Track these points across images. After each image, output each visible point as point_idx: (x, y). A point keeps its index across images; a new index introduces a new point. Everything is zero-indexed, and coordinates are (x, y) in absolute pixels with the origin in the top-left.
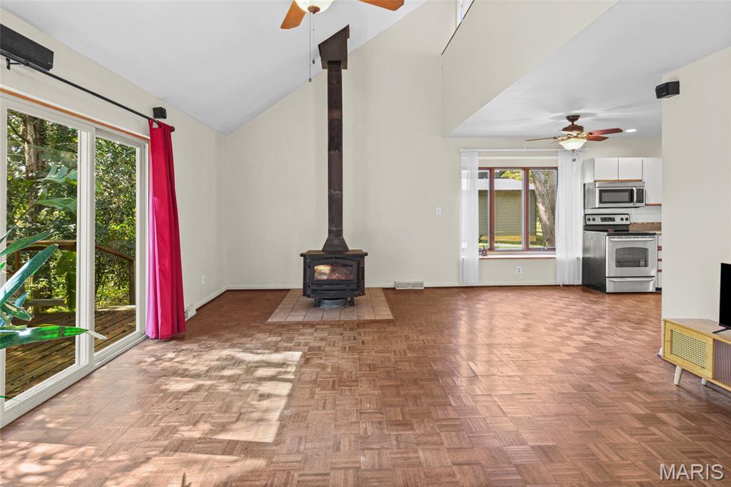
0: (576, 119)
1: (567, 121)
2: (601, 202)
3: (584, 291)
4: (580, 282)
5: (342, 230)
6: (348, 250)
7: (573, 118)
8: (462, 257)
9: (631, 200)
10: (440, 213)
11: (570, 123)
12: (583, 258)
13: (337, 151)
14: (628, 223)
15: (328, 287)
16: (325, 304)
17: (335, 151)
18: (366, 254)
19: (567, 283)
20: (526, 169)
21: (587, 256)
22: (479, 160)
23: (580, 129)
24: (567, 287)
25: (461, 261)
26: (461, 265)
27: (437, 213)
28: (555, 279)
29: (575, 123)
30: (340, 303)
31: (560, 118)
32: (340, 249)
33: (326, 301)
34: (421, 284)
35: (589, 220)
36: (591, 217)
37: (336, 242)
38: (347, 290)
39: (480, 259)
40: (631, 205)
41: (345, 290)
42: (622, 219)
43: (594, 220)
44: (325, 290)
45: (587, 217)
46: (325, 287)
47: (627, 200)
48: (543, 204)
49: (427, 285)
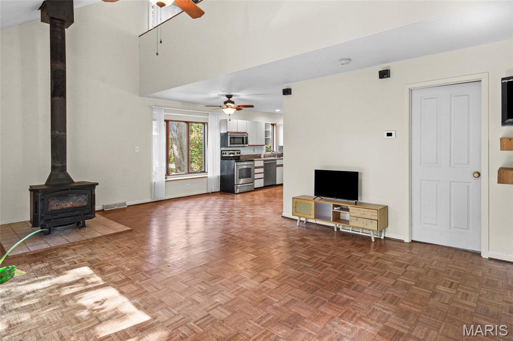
0: (231, 97)
1: (226, 97)
2: (231, 144)
3: (221, 193)
4: (219, 190)
5: (66, 166)
6: (73, 182)
7: (229, 96)
8: (154, 181)
9: (243, 143)
10: (138, 151)
11: (228, 99)
12: (221, 176)
13: (62, 98)
14: (240, 155)
15: (63, 215)
16: (56, 230)
17: (60, 97)
18: (97, 184)
19: (214, 191)
20: (187, 123)
21: (223, 174)
22: (165, 115)
23: (233, 103)
24: (214, 193)
25: (153, 184)
26: (153, 187)
27: (136, 151)
28: (207, 189)
29: (230, 99)
30: (72, 228)
31: (223, 95)
32: (65, 182)
33: (58, 228)
34: (125, 204)
35: (224, 154)
36: (224, 152)
37: (61, 176)
38: (80, 215)
39: (166, 181)
40: (243, 145)
41: (79, 215)
42: (237, 153)
43: (226, 153)
44: (59, 218)
45: (223, 152)
46: (59, 216)
47: (241, 142)
48: (176, 144)
49: (128, 203)
